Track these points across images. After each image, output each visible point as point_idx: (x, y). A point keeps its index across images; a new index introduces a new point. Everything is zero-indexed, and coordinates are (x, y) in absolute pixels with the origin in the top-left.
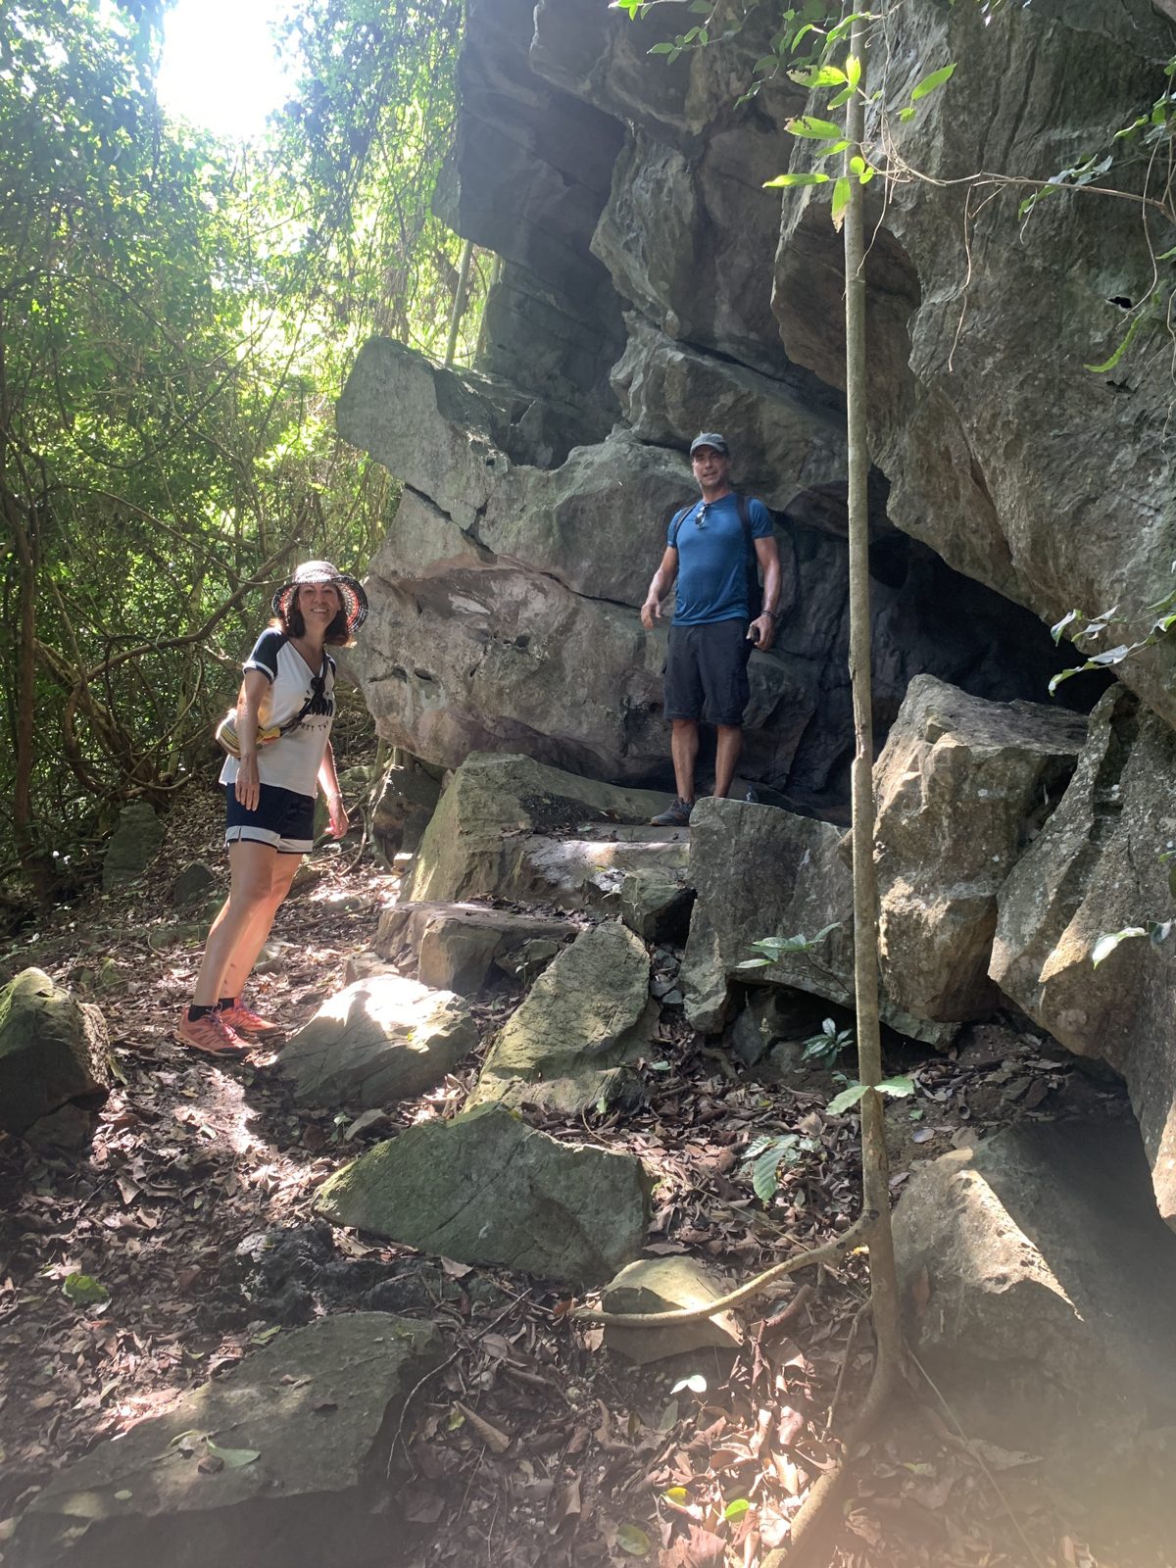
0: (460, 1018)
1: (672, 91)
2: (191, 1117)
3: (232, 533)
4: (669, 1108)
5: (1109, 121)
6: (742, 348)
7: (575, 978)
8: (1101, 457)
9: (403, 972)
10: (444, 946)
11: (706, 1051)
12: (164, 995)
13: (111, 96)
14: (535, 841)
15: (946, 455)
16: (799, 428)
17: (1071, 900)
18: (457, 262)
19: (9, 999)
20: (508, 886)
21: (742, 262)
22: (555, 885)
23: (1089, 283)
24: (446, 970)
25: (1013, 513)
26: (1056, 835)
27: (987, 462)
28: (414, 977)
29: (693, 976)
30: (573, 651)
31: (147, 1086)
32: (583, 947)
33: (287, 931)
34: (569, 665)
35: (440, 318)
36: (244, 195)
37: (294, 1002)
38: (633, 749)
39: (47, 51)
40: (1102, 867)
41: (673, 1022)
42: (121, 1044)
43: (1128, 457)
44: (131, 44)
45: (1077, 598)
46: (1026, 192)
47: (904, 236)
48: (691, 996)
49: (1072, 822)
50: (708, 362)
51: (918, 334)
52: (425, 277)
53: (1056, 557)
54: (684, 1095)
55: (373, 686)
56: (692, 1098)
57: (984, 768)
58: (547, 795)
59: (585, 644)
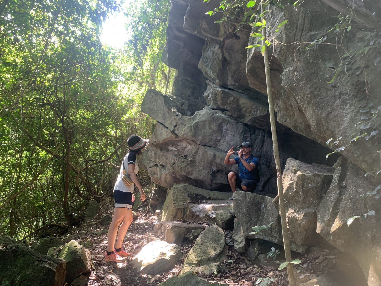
0: (178, 251)
1: (216, 32)
2: (112, 278)
3: (115, 136)
4: (233, 272)
5: (324, 29)
6: (235, 87)
7: (206, 239)
8: (332, 103)
9: (162, 240)
10: (172, 232)
11: (241, 257)
12: (102, 247)
13: (90, 41)
14: (192, 205)
15: (291, 106)
16: (249, 104)
17: (336, 211)
18: (166, 72)
19: (67, 248)
20: (186, 217)
21: (233, 68)
22: (198, 216)
23: (323, 64)
24: (173, 238)
25: (311, 117)
26: (330, 195)
27: (303, 106)
28: (165, 241)
29: (236, 238)
30: (198, 158)
31: (100, 270)
32: (207, 231)
33: (131, 231)
34: (197, 161)
35: (163, 85)
36: (119, 60)
37: (134, 248)
38: (214, 182)
39: (76, 32)
40: (343, 202)
41: (231, 250)
42: (93, 259)
43: (339, 102)
44: (95, 30)
45: (329, 136)
46: (307, 45)
47: (278, 57)
48: (236, 243)
49: (334, 191)
50: (227, 90)
51: (283, 78)
52: (159, 76)
53: (323, 126)
54: (237, 269)
55: (150, 169)
56: (239, 269)
57: (309, 179)
58: (194, 194)
59: (201, 156)
